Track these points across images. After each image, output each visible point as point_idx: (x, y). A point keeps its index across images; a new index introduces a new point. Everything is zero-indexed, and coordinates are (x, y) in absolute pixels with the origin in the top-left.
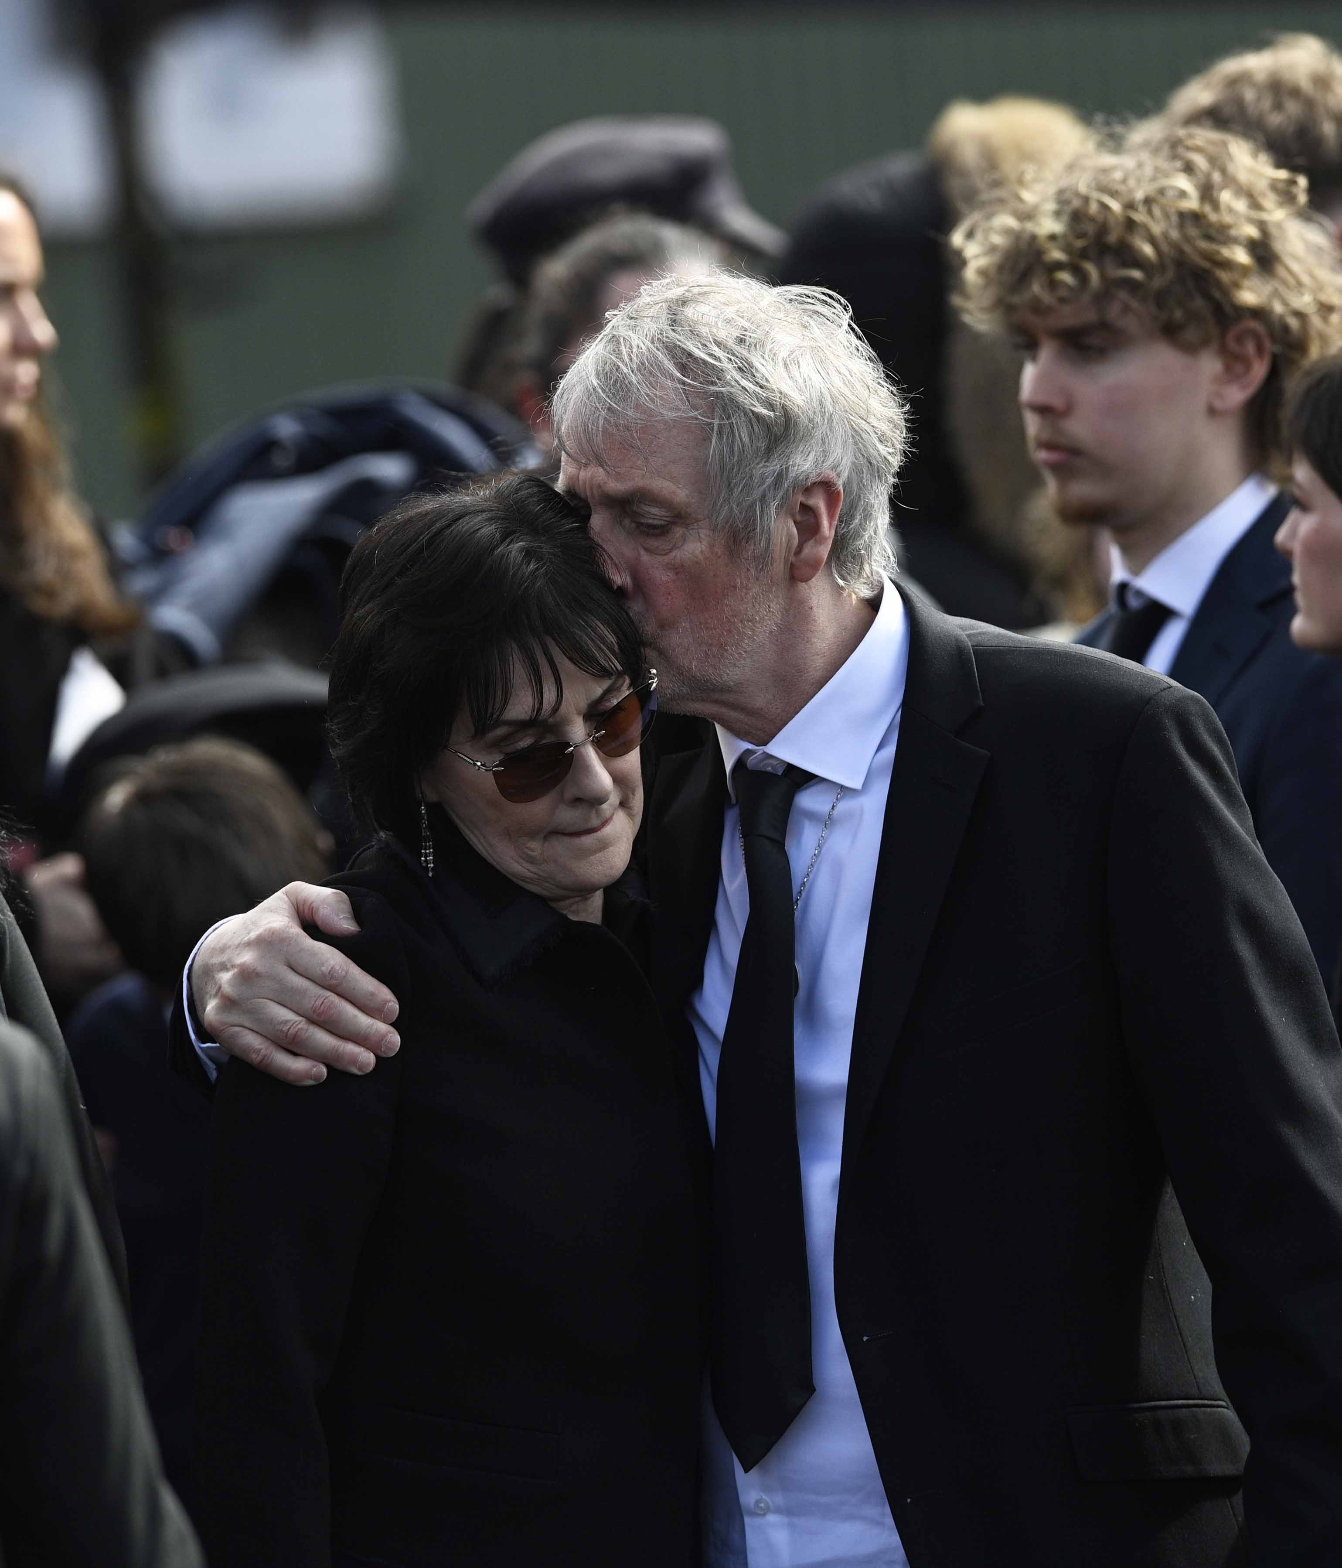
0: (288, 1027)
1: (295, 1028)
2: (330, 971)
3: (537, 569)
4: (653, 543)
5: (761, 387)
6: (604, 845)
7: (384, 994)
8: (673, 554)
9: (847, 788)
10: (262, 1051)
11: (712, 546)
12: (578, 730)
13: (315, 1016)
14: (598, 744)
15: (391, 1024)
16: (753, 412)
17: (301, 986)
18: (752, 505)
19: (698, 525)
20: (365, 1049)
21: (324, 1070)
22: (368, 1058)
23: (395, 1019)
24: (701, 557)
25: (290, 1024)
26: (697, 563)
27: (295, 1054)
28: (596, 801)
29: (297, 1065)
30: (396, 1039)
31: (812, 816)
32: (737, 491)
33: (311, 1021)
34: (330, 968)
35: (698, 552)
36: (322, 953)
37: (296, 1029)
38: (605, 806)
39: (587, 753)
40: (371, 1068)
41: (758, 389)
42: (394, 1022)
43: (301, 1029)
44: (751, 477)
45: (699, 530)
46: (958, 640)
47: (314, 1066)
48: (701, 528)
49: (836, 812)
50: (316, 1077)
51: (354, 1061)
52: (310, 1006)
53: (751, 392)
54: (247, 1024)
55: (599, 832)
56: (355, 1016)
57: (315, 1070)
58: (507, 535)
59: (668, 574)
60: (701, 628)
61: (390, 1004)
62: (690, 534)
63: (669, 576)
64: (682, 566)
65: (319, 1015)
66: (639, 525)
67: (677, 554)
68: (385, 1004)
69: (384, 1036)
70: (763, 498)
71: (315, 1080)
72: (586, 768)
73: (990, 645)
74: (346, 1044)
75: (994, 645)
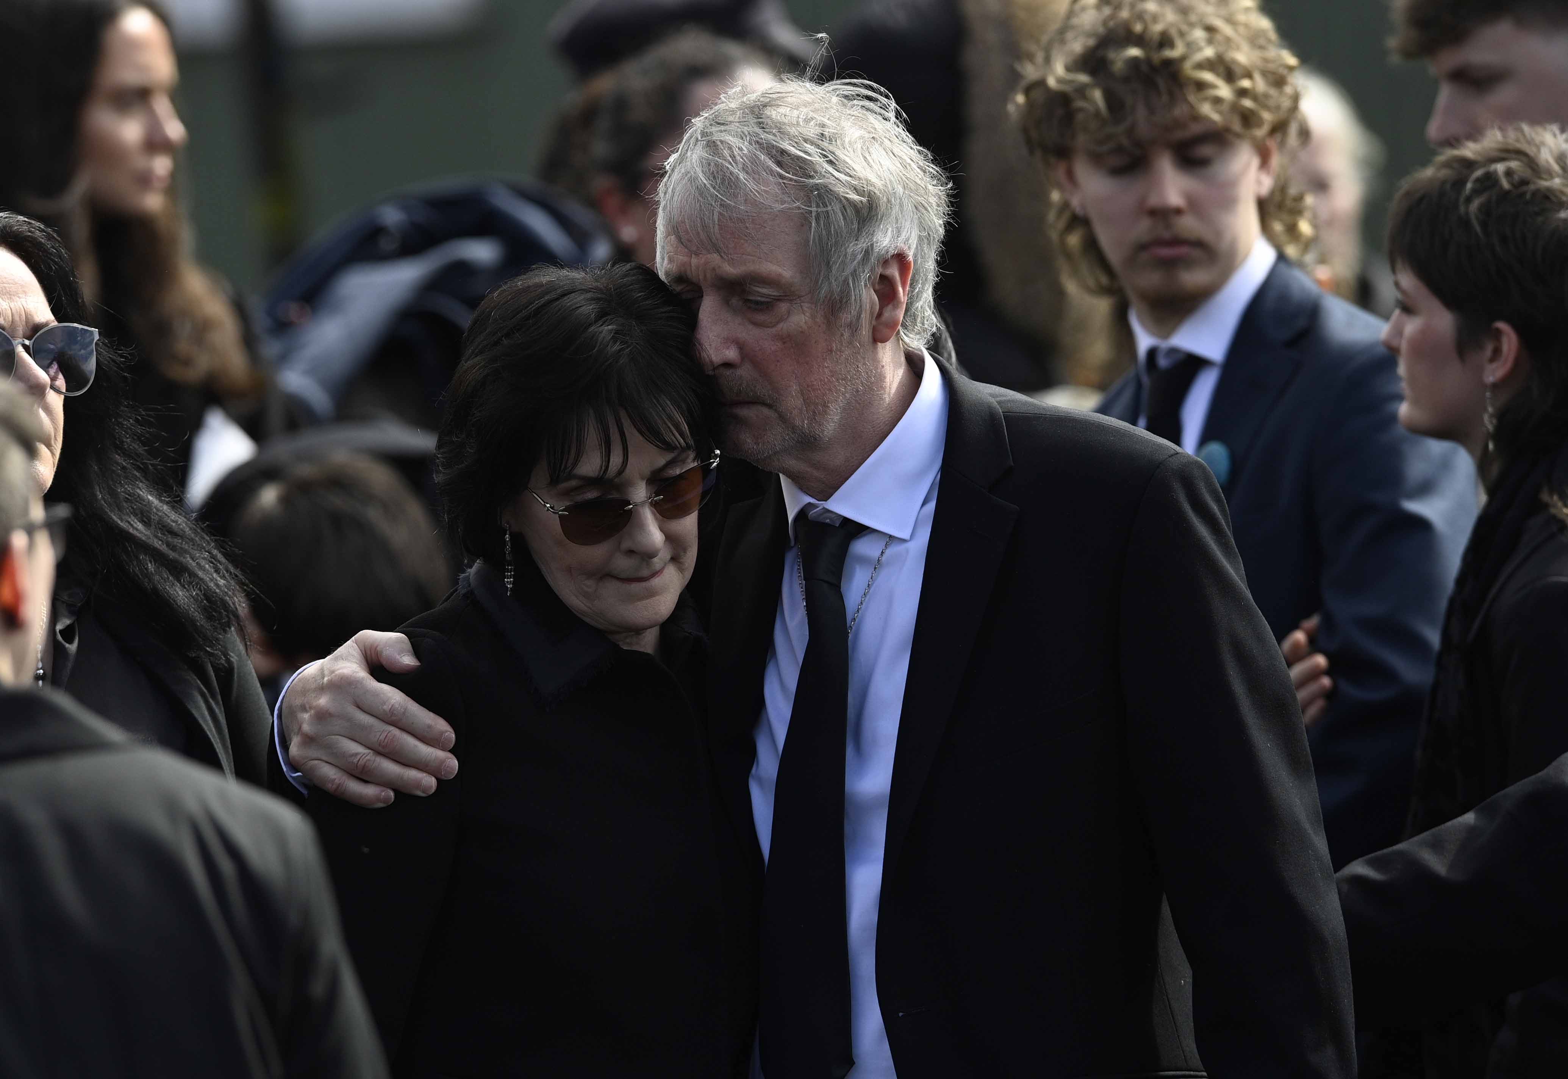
0: (358, 759)
1: (363, 760)
2: (391, 709)
3: (620, 350)
4: (760, 317)
5: (850, 176)
6: (651, 594)
7: (441, 725)
8: (781, 325)
9: (894, 537)
10: (336, 781)
11: (813, 317)
12: (640, 493)
13: (380, 749)
14: (655, 505)
15: (450, 751)
16: (846, 198)
17: (368, 723)
18: (846, 281)
19: (800, 300)
20: (427, 774)
21: (392, 794)
22: (431, 782)
23: (452, 746)
24: (805, 327)
25: (359, 757)
26: (802, 332)
27: (366, 782)
28: (648, 556)
29: (368, 791)
30: (453, 763)
31: (863, 560)
32: (835, 269)
33: (379, 753)
34: (390, 707)
35: (802, 324)
36: (383, 694)
37: (365, 760)
38: (655, 560)
39: (644, 513)
40: (433, 791)
41: (848, 179)
42: (451, 749)
43: (369, 760)
44: (845, 255)
45: (802, 304)
46: (990, 406)
47: (383, 791)
48: (803, 302)
49: (884, 558)
50: (385, 800)
51: (418, 785)
52: (376, 739)
53: (844, 182)
54: (324, 758)
55: (647, 582)
56: (416, 746)
57: (383, 794)
58: (602, 315)
59: (777, 344)
60: (809, 391)
61: (446, 734)
62: (794, 308)
63: (777, 345)
64: (789, 335)
65: (383, 747)
66: (747, 301)
67: (783, 327)
68: (442, 734)
69: (443, 762)
70: (855, 274)
71: (384, 802)
72: (641, 526)
73: (1018, 412)
74: (410, 771)
75: (1022, 411)
